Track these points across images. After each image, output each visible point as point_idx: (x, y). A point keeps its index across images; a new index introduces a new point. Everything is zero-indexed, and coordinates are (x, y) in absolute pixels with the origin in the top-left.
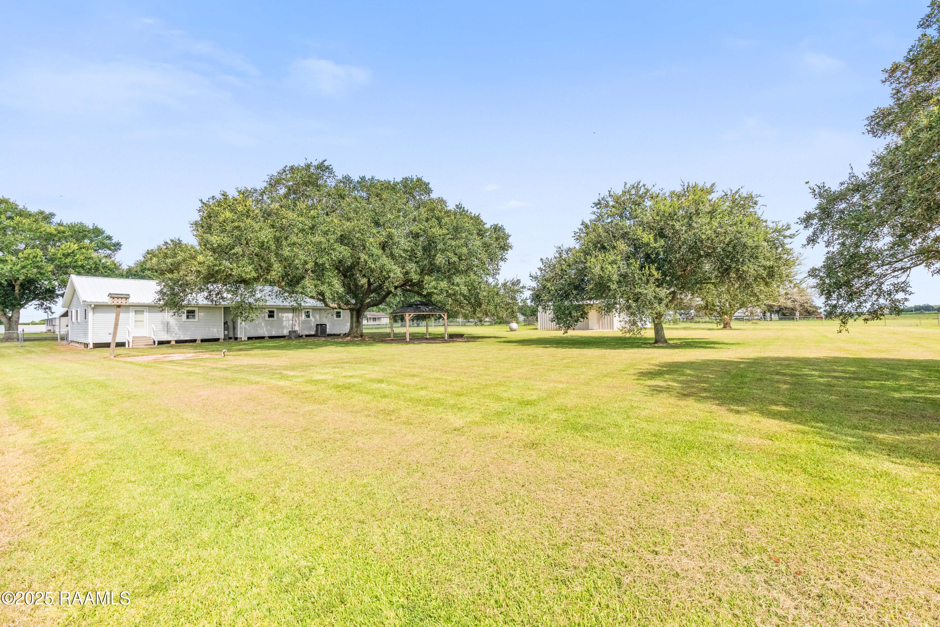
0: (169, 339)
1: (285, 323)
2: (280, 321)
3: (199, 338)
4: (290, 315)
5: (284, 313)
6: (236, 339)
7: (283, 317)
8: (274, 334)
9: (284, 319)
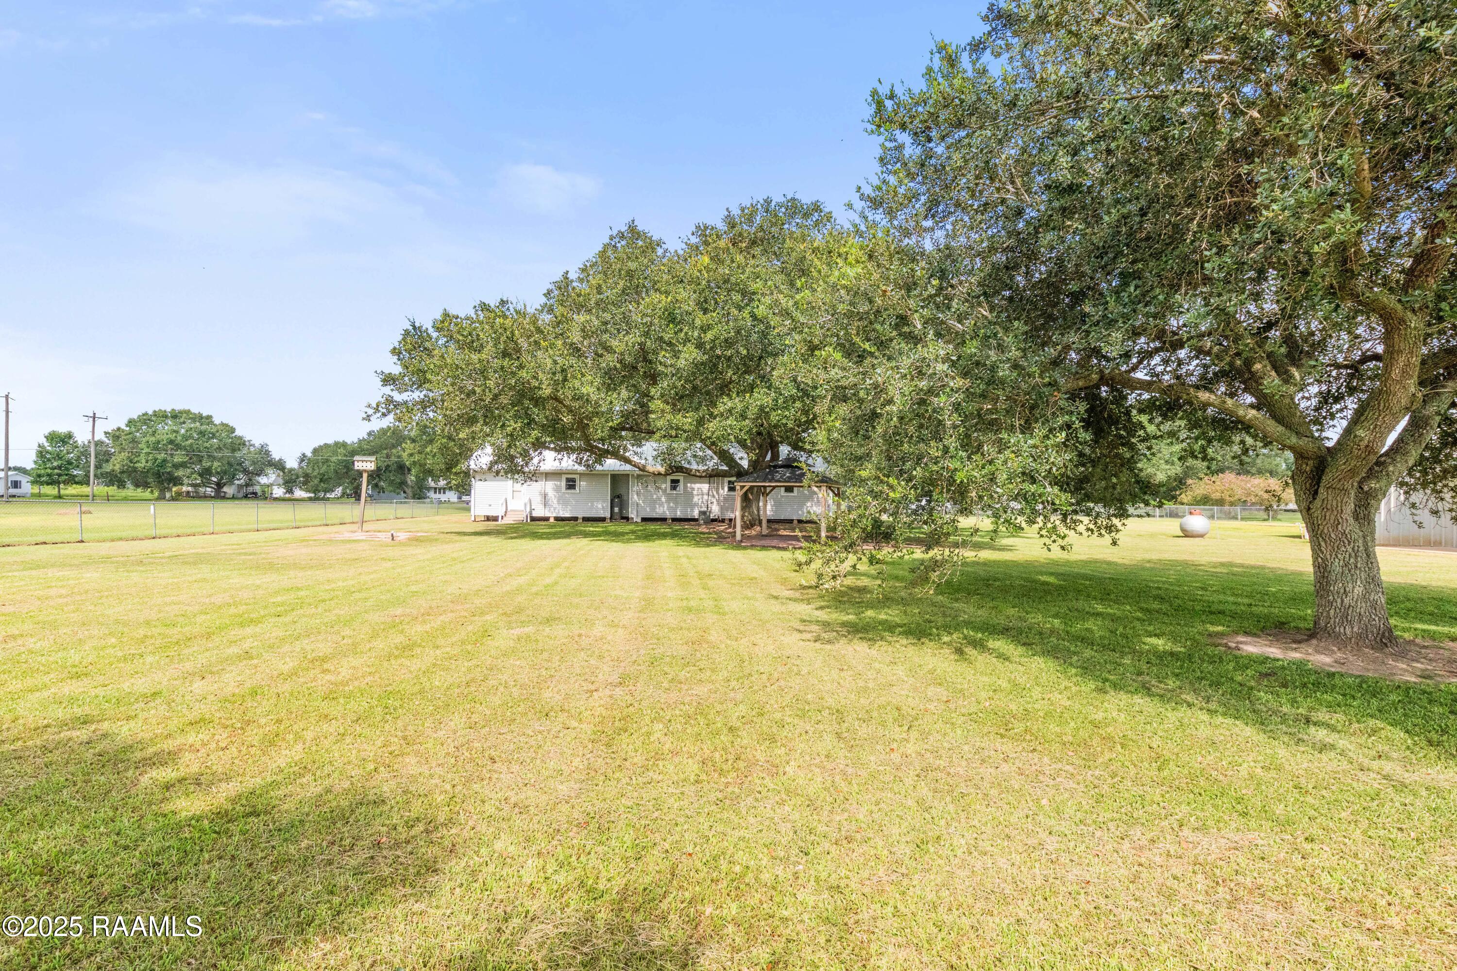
0: (547, 515)
1: (696, 499)
2: (689, 495)
3: (580, 516)
4: (705, 487)
5: (695, 483)
6: (627, 519)
7: (693, 489)
8: (679, 514)
9: (695, 492)
